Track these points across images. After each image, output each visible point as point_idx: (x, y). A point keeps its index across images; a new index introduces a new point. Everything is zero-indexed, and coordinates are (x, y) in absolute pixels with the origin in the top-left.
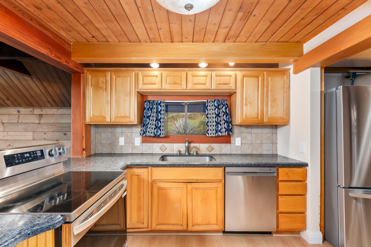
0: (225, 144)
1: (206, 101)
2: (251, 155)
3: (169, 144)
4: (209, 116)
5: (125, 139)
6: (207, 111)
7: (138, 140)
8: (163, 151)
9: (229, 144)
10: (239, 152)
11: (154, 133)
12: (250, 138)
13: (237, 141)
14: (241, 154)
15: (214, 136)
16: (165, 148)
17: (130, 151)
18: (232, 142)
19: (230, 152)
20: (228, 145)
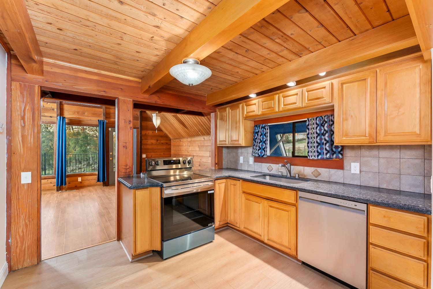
0: (336, 170)
1: (306, 119)
2: (379, 190)
3: (275, 165)
4: (310, 136)
5: (243, 158)
6: (307, 130)
7: (251, 160)
8: (270, 170)
9: (341, 170)
10: (357, 183)
11: (258, 154)
12: (377, 165)
13: (354, 168)
14: (360, 186)
15: (315, 159)
16: (271, 169)
17: (246, 169)
18: (345, 168)
19: (342, 180)
20: (340, 172)
